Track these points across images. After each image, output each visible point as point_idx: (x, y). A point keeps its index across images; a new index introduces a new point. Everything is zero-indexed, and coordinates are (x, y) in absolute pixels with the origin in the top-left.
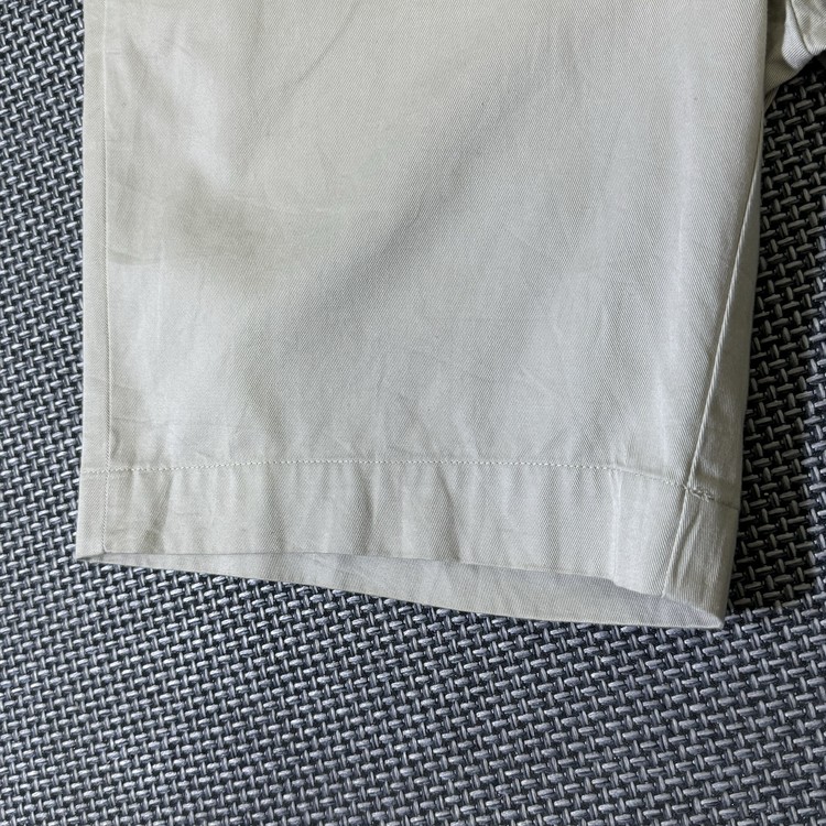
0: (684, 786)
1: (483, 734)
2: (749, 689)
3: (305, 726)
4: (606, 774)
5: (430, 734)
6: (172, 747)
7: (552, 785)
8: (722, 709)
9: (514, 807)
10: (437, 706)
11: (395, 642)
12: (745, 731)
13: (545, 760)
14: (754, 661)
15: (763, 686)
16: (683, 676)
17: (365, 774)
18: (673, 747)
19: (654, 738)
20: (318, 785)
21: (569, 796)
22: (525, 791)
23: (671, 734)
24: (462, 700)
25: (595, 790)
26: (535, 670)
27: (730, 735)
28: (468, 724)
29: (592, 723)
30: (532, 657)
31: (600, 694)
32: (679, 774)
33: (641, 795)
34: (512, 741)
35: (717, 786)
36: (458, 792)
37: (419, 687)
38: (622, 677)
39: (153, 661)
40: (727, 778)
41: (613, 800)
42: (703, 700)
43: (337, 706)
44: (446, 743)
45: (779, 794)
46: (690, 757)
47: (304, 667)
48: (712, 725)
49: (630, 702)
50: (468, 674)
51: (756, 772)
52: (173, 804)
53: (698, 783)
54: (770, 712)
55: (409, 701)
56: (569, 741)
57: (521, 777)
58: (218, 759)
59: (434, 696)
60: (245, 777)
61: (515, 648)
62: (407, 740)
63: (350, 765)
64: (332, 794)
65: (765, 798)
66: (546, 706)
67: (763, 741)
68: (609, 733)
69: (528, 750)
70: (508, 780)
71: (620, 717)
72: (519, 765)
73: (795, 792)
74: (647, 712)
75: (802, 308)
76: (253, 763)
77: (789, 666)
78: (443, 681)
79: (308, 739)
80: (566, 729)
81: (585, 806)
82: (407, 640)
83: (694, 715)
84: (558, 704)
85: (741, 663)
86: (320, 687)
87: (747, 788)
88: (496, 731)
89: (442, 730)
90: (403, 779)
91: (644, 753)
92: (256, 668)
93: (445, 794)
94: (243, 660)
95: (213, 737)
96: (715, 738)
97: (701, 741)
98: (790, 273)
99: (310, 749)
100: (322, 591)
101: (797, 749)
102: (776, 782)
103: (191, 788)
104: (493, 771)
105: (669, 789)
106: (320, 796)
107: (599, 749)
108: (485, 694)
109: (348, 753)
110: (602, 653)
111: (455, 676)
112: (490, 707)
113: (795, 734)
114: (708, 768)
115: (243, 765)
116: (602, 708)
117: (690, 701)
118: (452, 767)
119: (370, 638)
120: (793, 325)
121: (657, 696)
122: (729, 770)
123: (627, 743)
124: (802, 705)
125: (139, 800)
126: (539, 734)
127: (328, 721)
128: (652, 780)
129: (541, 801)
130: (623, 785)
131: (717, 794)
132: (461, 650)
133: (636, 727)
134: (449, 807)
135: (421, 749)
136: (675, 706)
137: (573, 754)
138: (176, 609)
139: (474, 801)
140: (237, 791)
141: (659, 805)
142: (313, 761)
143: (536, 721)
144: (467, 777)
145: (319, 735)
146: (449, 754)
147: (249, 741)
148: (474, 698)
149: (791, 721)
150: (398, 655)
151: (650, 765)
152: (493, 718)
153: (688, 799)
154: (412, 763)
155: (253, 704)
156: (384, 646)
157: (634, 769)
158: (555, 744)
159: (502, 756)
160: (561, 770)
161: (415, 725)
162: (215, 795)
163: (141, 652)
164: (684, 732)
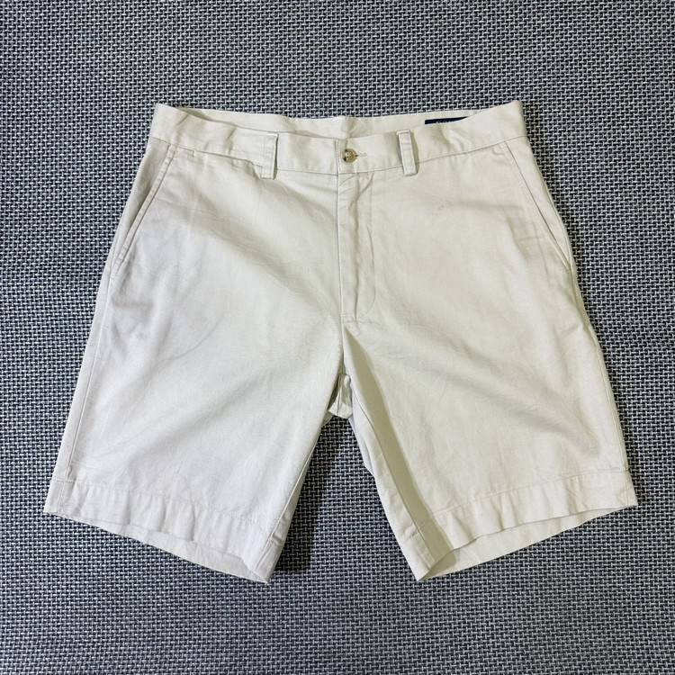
0: (246, 629)
1: (185, 602)
2: (273, 603)
3: (121, 587)
4: (223, 622)
5: (167, 599)
6: (67, 585)
7: (204, 622)
8: (264, 608)
9: (190, 627)
10: (171, 590)
11: (162, 566)
12: (269, 616)
13: (204, 614)
14: (277, 595)
15: (278, 603)
16: (255, 595)
17: (140, 607)
18: (246, 617)
19: (240, 613)
20: (122, 608)
21: (209, 626)
22: (195, 622)
23: (246, 612)
24: (181, 589)
25: (218, 626)
26: (208, 585)
27: (264, 616)
28: (181, 598)
29: (222, 605)
30: (208, 580)
31: (227, 596)
32: (245, 625)
33: (232, 630)
34: (194, 606)
35: (256, 631)
36: (172, 619)
37: (166, 582)
38: (236, 592)
39: (66, 552)
40: (259, 629)
41: (222, 630)
42: (259, 604)
43: (135, 583)
44: (171, 602)
45: (274, 637)
46: (250, 621)
47: (126, 567)
48: (259, 612)
49: (236, 600)
50: (185, 581)
51: (269, 629)
52: (63, 605)
53: (250, 629)
54: (278, 611)
55: (162, 586)
56: (213, 609)
57: (194, 618)
58: (85, 593)
59: (171, 586)
60: (94, 601)
61: (203, 576)
62: (158, 599)
63: (135, 604)
64: (126, 612)
65: (269, 637)
66: (209, 597)
67: (273, 620)
68: (227, 609)
69: (199, 609)
70: (190, 618)
71: (232, 604)
72: (195, 614)
73: (279, 637)
74: (240, 604)
75: (320, 489)
76: (98, 596)
77: (287, 598)
78: (175, 582)
79: (121, 592)
80: (213, 605)
81: (213, 630)
82: (166, 566)
83: (255, 608)
84: (213, 597)
85: (273, 595)
86: (130, 575)
87: (265, 633)
88: (190, 602)
89: (171, 598)
90: (153, 611)
91: (237, 617)
92: (107, 564)
93: (167, 619)
94: (103, 560)
95: (85, 584)
96: (259, 616)
97: (255, 616)
98: (320, 477)
99: (121, 595)
100: (138, 542)
101: (283, 624)
102: (274, 633)
103: (72, 601)
104: (186, 614)
105: (241, 630)
106: (122, 612)
107: (222, 613)
108: (189, 589)
109: (136, 599)
110: (232, 583)
111: (180, 581)
112: (190, 593)
113: (283, 619)
114: (255, 625)
115: (94, 596)
116: (227, 600)
117: (255, 603)
118: (172, 611)
119: (153, 562)
120: (316, 494)
121: (245, 600)
122: (261, 627)
123: (232, 613)
124: (287, 611)
125: (49, 602)
126: (204, 605)
127: (131, 587)
128: (236, 626)
129: (199, 627)
130: (227, 626)
131: (255, 634)
132: (184, 573)
133: (236, 609)
134: (168, 623)
135: (162, 603)
136: (250, 604)
137: (213, 613)
138: (80, 536)
139: (176, 623)
140: (90, 605)
141: (237, 634)
142: (121, 600)
143: (204, 601)
144: (176, 615)
145: (126, 591)
146: (171, 606)
147: (99, 588)
148: (185, 590)
149: (283, 615)
150: (162, 570)
151: (237, 621)
152: (190, 597)
153: (246, 634)
154: (158, 607)
155: (103, 576)
156: (157, 566)
157: (232, 621)
158: (208, 609)
159: (190, 610)
160: (208, 618)
161: (162, 595)
162: (81, 605)
163: (62, 548)
164: (251, 613)
